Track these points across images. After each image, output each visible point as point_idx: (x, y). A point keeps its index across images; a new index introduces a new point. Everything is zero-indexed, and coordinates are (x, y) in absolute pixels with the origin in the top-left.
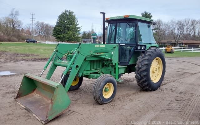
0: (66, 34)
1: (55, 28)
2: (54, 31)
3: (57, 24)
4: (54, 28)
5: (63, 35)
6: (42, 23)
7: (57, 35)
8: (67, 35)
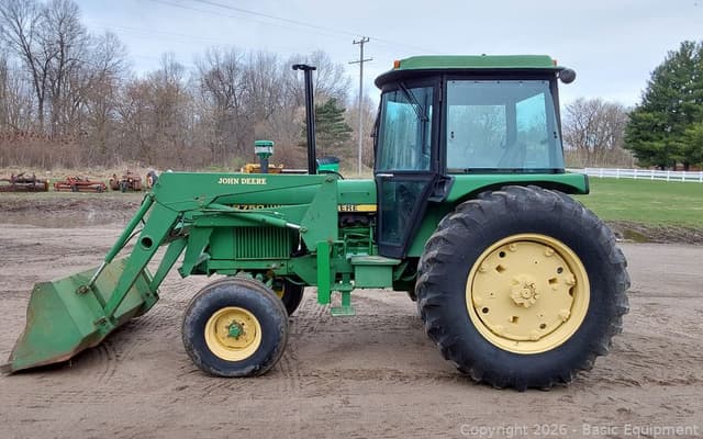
0: (682, 135)
1: (634, 117)
2: (631, 127)
3: (645, 101)
4: (632, 115)
5: (667, 142)
6: (594, 105)
7: (641, 142)
8: (682, 139)
